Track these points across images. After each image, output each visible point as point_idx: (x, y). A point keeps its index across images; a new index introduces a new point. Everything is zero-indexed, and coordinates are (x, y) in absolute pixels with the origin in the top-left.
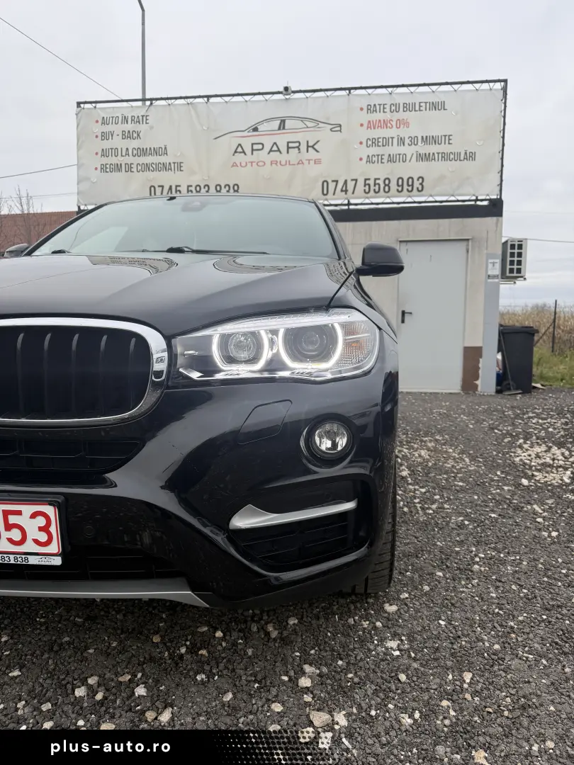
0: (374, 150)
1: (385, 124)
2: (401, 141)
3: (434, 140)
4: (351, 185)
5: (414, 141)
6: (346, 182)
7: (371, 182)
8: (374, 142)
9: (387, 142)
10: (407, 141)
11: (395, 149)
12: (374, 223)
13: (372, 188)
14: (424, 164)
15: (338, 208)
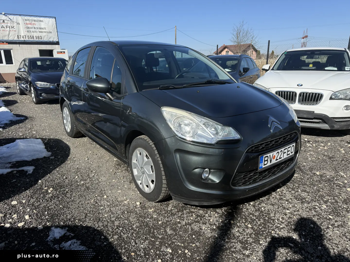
0: (28, 30)
1: (30, 24)
2: (35, 28)
3: (42, 29)
4: (24, 37)
5: (37, 28)
6: (23, 36)
7: (29, 36)
8: (28, 28)
9: (31, 28)
10: (36, 28)
11: (34, 30)
12: (32, 45)
13: (30, 38)
14: (41, 33)
15: (22, 41)
